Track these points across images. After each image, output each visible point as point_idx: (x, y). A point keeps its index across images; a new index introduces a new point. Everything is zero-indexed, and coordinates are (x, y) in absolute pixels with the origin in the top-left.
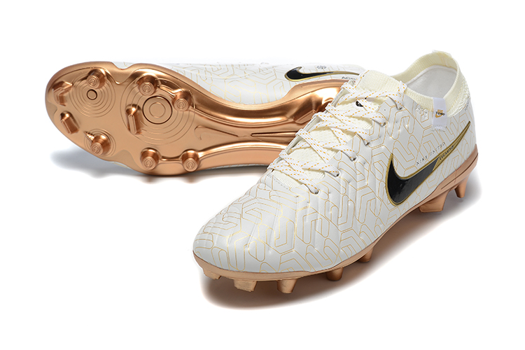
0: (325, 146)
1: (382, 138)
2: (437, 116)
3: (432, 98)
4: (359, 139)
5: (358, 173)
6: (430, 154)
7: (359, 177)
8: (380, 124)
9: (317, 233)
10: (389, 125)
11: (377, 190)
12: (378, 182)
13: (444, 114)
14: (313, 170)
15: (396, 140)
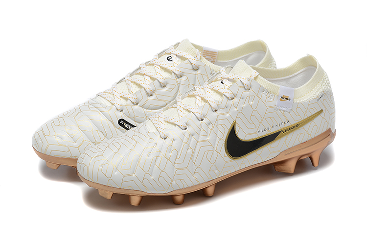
0: (185, 108)
1: (228, 109)
2: (281, 100)
3: (279, 86)
4: (209, 106)
5: (202, 130)
6: (273, 127)
7: (202, 133)
8: (228, 98)
9: (155, 166)
10: (236, 100)
11: (216, 146)
12: (218, 139)
13: (290, 100)
14: (170, 123)
15: (239, 111)
